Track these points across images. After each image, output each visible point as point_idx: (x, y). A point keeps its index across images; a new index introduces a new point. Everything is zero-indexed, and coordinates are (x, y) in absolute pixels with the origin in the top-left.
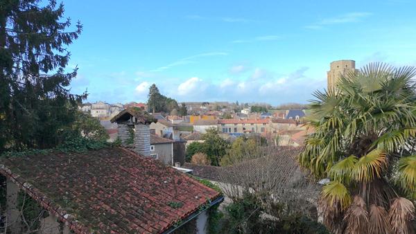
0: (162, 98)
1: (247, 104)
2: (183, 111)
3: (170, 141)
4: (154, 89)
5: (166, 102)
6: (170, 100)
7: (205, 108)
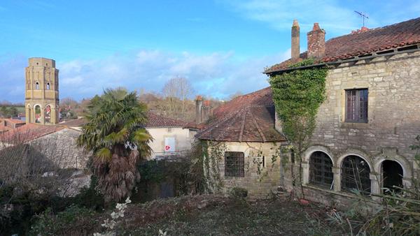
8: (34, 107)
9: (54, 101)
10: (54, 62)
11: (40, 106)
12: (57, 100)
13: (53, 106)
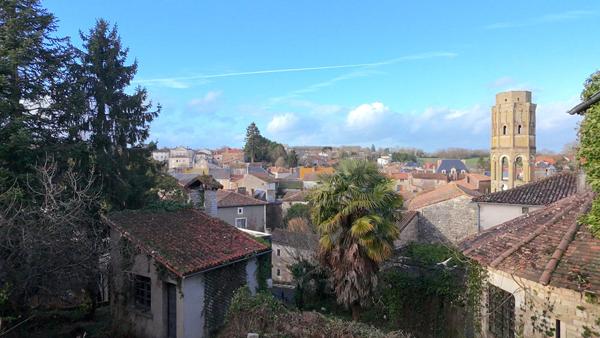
0: (264, 141)
1: (387, 150)
2: (293, 159)
3: (262, 202)
4: (253, 129)
5: (269, 147)
6: (275, 145)
7: (325, 155)
8: (501, 159)
9: (528, 150)
10: (529, 95)
11: (508, 158)
12: (533, 148)
13: (525, 158)
